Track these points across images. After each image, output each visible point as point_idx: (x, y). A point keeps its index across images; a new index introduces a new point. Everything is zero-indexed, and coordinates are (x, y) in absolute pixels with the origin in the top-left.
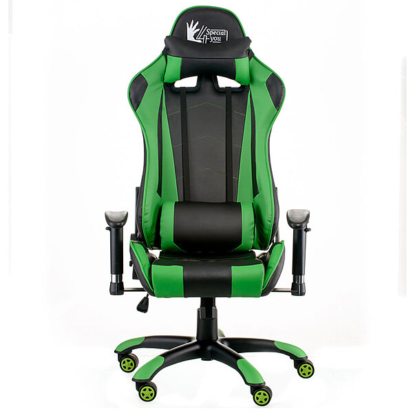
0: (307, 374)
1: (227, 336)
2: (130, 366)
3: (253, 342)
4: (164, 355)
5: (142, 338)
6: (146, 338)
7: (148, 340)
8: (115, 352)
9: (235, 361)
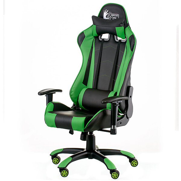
0: (135, 165)
1: (99, 148)
2: (57, 161)
3: (111, 151)
4: (72, 157)
5: (62, 149)
6: (64, 149)
7: (65, 150)
8: (50, 155)
9: (103, 159)
